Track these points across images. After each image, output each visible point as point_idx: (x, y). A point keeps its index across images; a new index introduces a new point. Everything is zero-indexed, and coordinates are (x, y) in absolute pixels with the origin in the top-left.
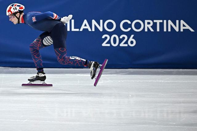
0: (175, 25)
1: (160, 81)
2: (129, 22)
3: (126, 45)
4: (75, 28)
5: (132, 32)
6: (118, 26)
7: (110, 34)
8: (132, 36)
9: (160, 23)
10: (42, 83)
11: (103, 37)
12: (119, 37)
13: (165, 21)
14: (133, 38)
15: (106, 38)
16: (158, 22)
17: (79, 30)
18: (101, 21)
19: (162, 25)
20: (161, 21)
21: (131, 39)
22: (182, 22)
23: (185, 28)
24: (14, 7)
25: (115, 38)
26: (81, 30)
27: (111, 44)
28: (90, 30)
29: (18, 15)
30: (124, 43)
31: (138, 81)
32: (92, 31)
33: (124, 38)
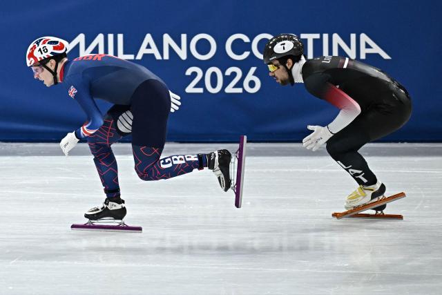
0: (349, 44)
1: (315, 170)
2: (246, 39)
3: (239, 90)
4: (125, 53)
5: (252, 60)
6: (221, 46)
7: (204, 66)
8: (253, 69)
9: (315, 40)
10: (117, 224)
11: (189, 72)
12: (223, 72)
13: (326, 36)
14: (254, 74)
15: (194, 74)
16: (310, 37)
17: (135, 57)
18: (184, 37)
19: (318, 44)
20: (317, 36)
21: (250, 76)
22: (364, 38)
23: (369, 51)
24: (41, 46)
25: (214, 76)
26: (139, 57)
27: (205, 89)
28: (158, 57)
29: (51, 64)
30: (235, 86)
31: (265, 170)
32: (163, 60)
33: (234, 74)
